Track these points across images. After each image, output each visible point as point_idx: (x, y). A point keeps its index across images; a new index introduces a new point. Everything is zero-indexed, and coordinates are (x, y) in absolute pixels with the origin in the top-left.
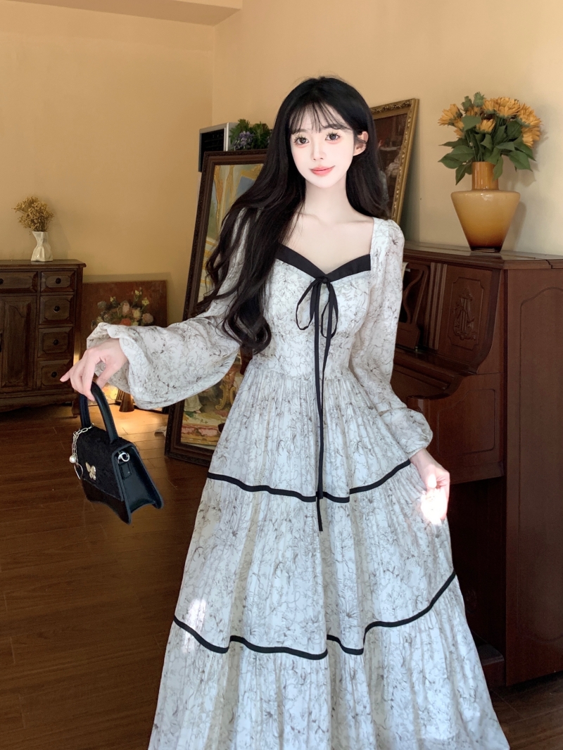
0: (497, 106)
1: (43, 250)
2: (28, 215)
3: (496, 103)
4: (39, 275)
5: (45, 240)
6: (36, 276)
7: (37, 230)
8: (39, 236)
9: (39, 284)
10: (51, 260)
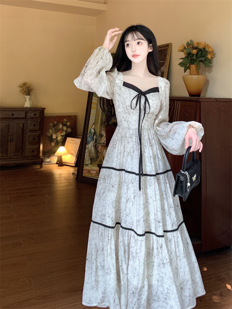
0: (198, 45)
1: (29, 102)
2: (23, 89)
3: (198, 43)
4: (28, 112)
5: (30, 99)
6: (26, 112)
7: (27, 95)
8: (28, 97)
9: (27, 116)
10: (32, 107)
